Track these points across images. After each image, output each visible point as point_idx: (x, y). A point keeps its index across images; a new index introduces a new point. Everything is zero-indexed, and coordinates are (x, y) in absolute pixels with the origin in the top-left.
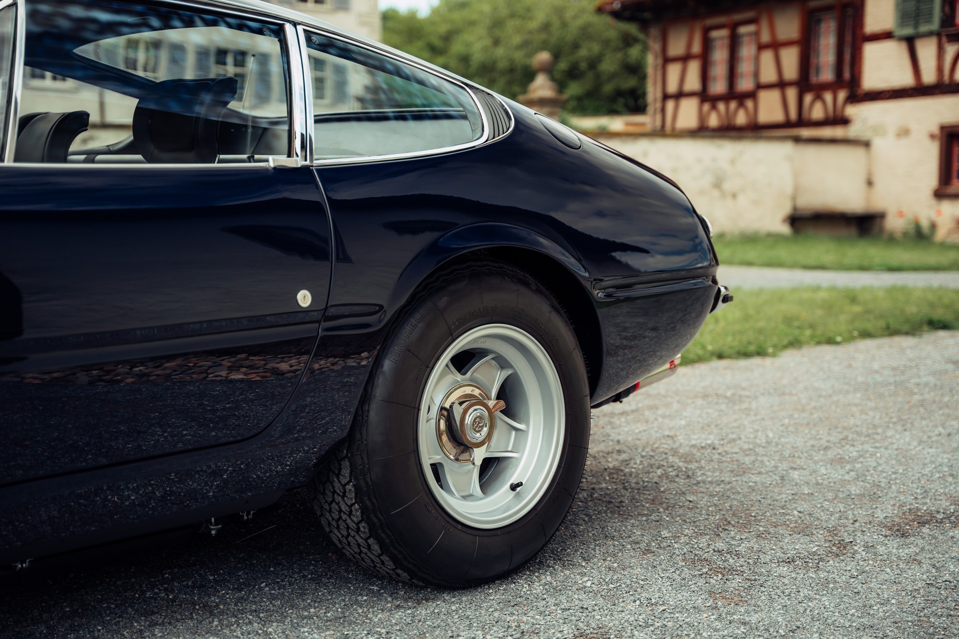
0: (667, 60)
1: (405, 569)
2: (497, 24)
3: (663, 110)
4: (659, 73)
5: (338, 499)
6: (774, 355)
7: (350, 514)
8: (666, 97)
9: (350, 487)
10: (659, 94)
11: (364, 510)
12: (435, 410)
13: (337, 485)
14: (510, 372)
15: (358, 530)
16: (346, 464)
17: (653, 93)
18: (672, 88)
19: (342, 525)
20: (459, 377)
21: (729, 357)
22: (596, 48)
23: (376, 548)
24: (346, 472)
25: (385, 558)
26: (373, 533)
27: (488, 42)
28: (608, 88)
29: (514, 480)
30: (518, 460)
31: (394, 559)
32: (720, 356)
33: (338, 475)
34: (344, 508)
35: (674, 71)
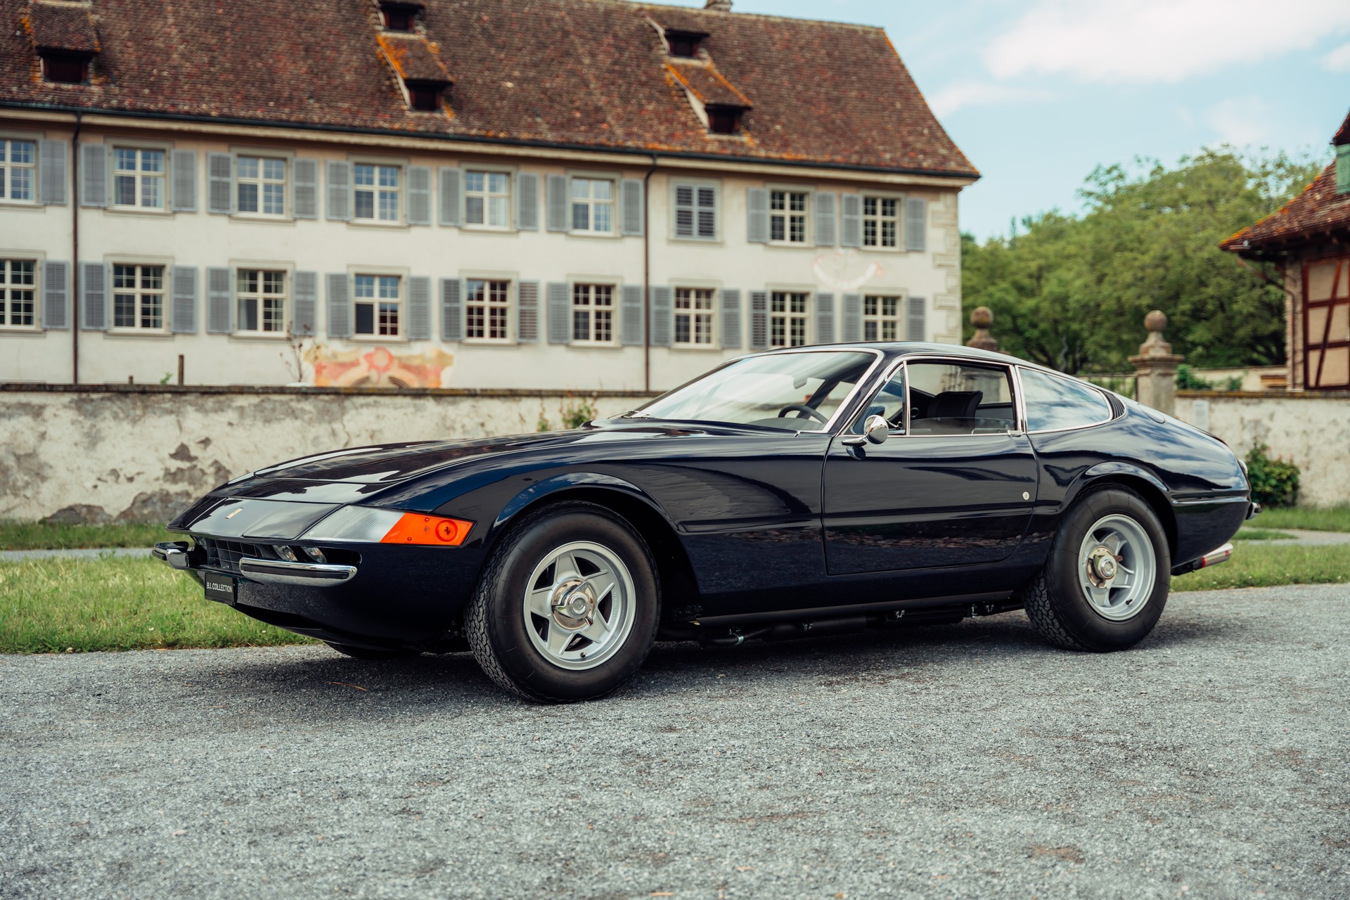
0: (1308, 305)
1: (1072, 637)
2: (1099, 257)
3: (1306, 362)
4: (1300, 317)
5: (1038, 599)
6: (1342, 582)
7: (1044, 606)
8: (1308, 348)
9: (1044, 592)
10: (1300, 345)
11: (1051, 604)
12: (1086, 559)
13: (1037, 592)
14: (1125, 542)
15: (1048, 615)
16: (1042, 580)
17: (1293, 343)
18: (1316, 336)
19: (1039, 613)
20: (1098, 543)
21: (1305, 582)
22: (1227, 285)
23: (1057, 624)
24: (1042, 584)
25: (1061, 630)
26: (1056, 616)
27: (1089, 278)
28: (1242, 333)
29: (1128, 599)
30: (1129, 590)
31: (1066, 630)
32: (1297, 582)
33: (1038, 586)
34: (1041, 603)
35: (1317, 318)
